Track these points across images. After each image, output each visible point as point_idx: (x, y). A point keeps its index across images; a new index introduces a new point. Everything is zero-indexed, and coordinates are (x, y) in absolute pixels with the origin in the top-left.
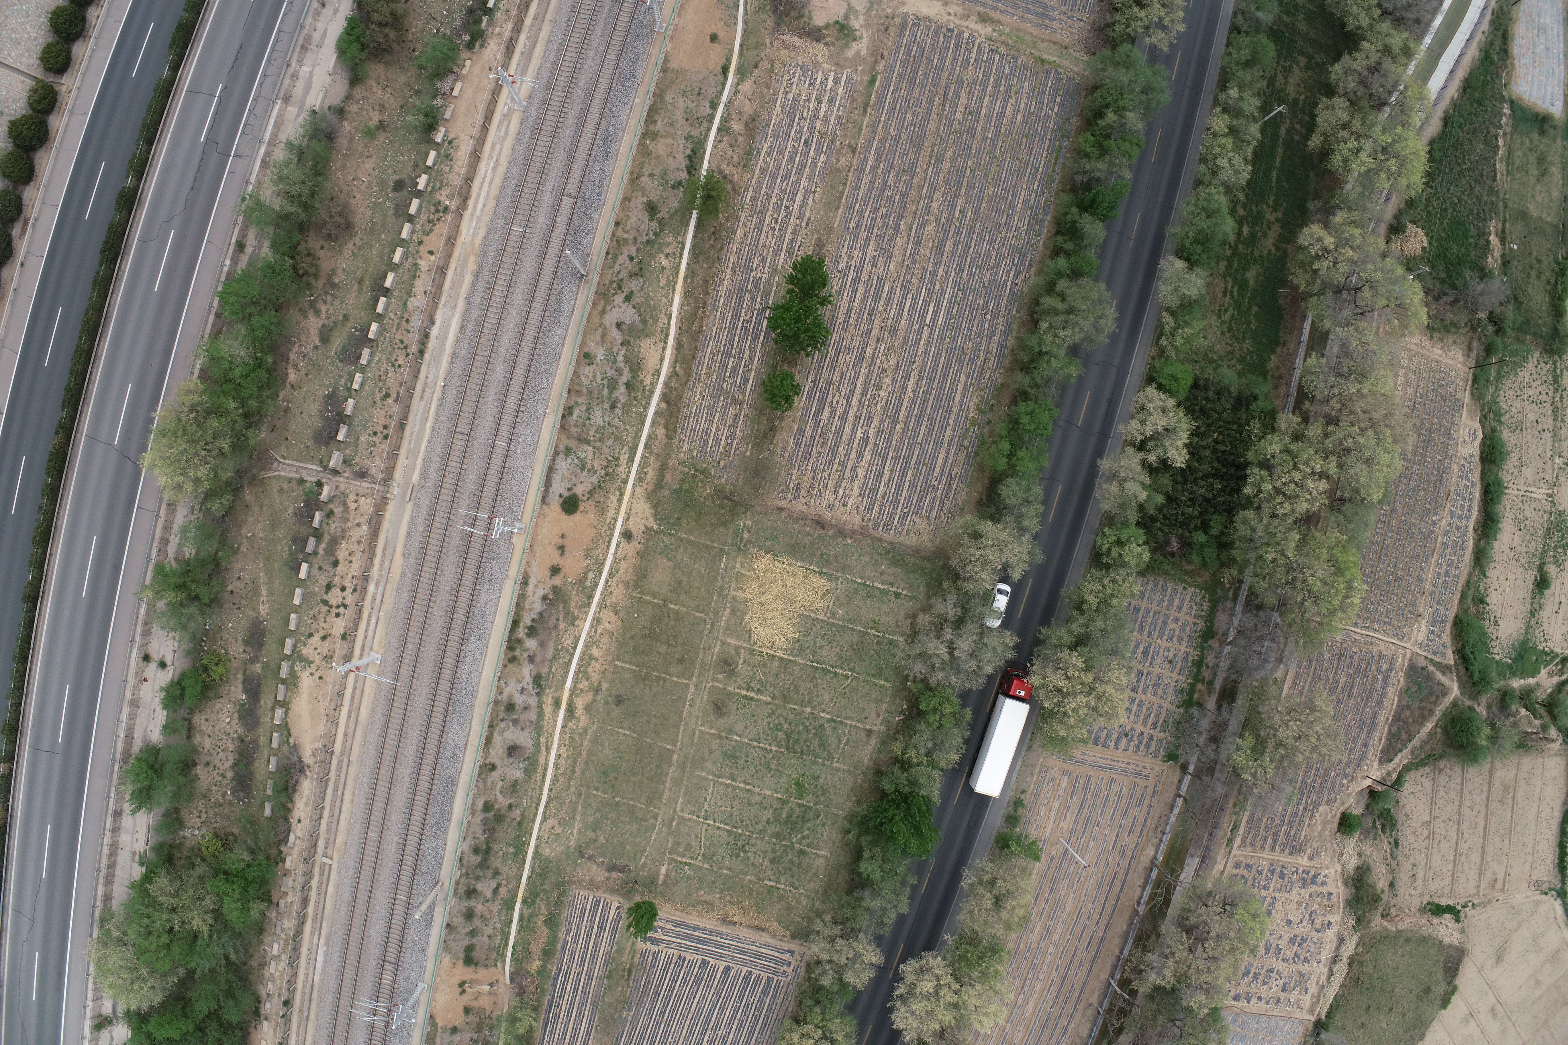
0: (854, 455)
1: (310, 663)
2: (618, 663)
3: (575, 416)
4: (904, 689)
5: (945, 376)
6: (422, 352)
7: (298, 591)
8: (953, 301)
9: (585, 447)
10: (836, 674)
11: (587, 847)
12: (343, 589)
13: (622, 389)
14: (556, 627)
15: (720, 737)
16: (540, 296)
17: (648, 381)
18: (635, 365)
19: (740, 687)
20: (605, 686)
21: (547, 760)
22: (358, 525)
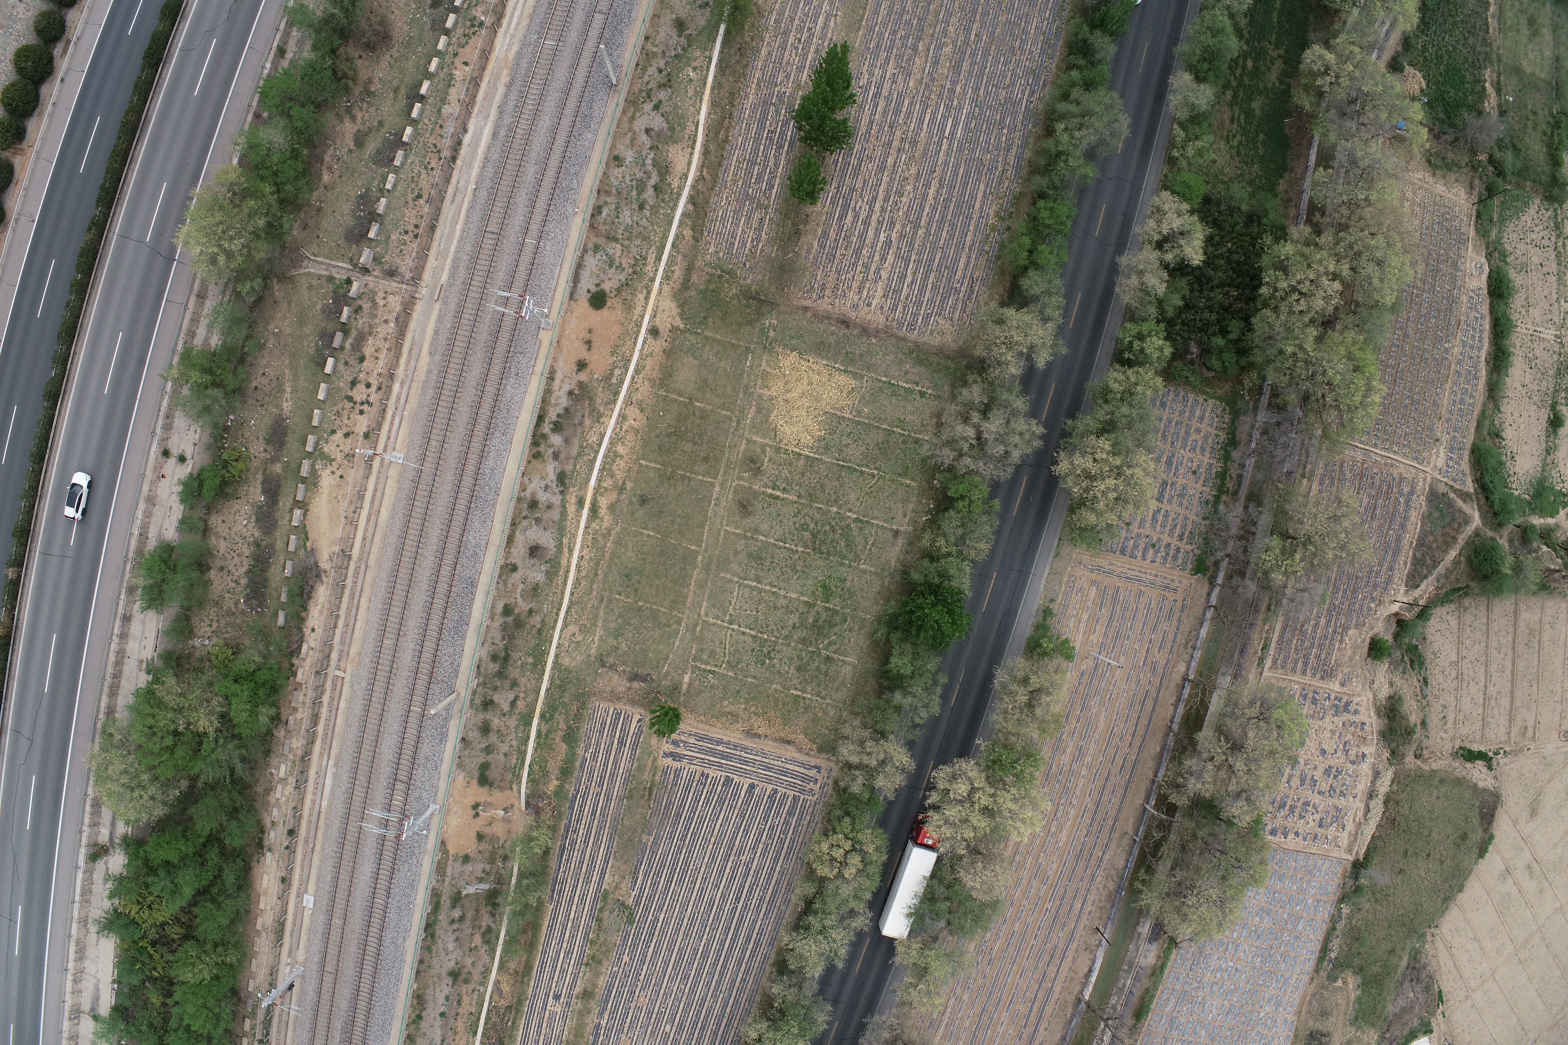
0: (877, 257)
1: (332, 461)
2: (643, 462)
3: (604, 215)
4: (930, 488)
5: (965, 185)
6: (454, 159)
7: (323, 385)
8: (970, 116)
9: (613, 244)
10: (862, 472)
11: (609, 654)
12: (368, 386)
13: (651, 191)
14: (581, 424)
15: (745, 537)
16: (572, 103)
17: (675, 184)
18: (664, 169)
19: (766, 486)
20: (629, 485)
21: (569, 562)
22: (386, 322)
